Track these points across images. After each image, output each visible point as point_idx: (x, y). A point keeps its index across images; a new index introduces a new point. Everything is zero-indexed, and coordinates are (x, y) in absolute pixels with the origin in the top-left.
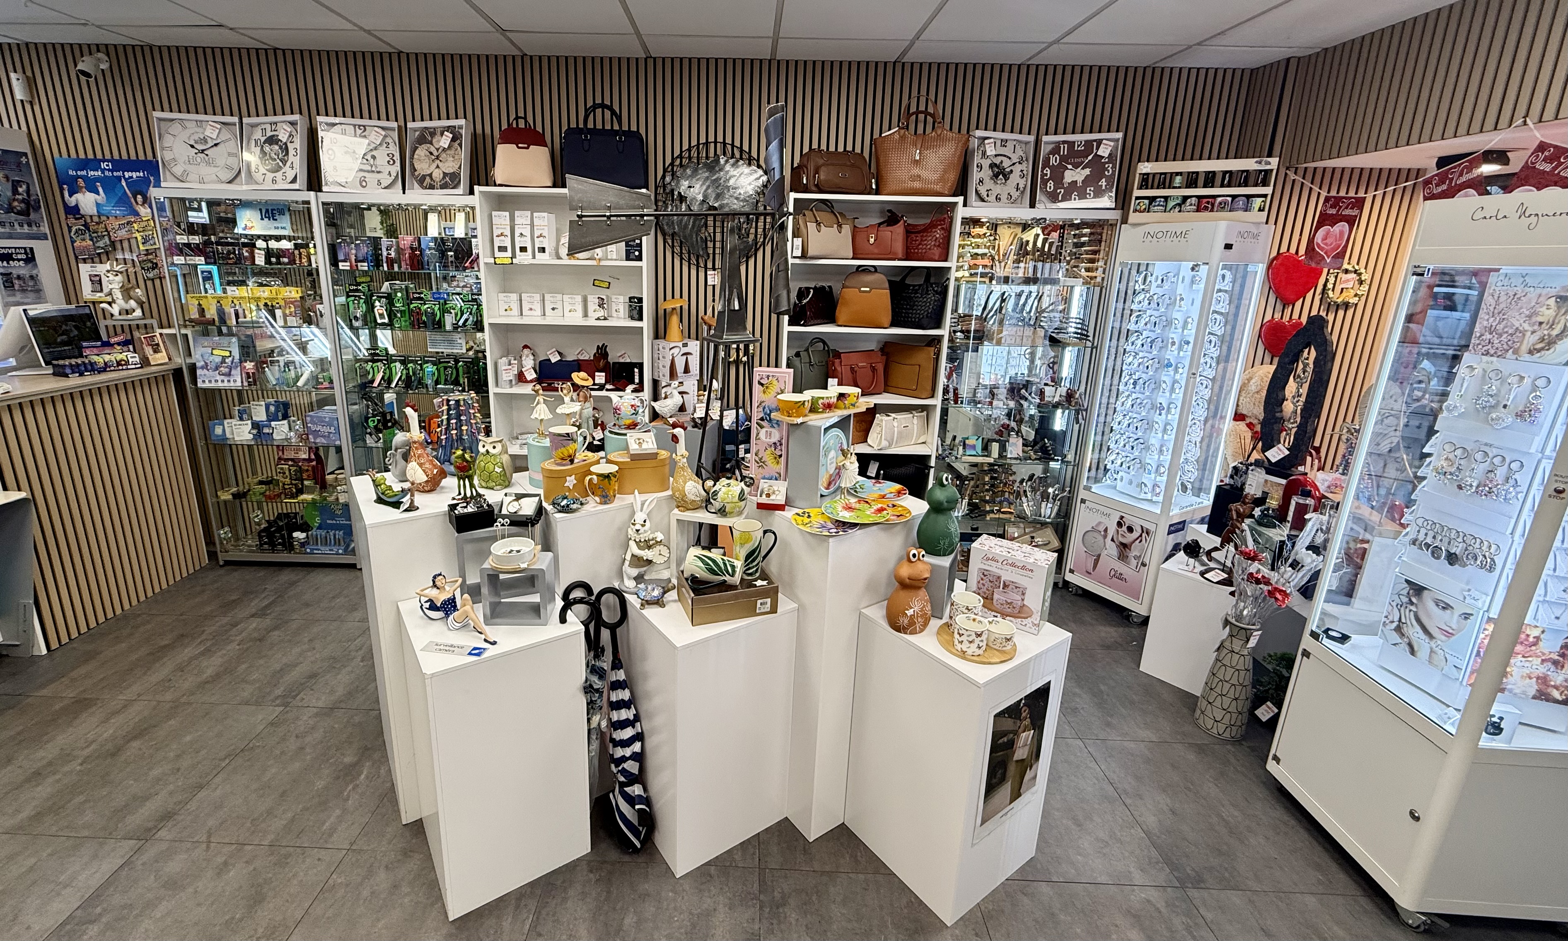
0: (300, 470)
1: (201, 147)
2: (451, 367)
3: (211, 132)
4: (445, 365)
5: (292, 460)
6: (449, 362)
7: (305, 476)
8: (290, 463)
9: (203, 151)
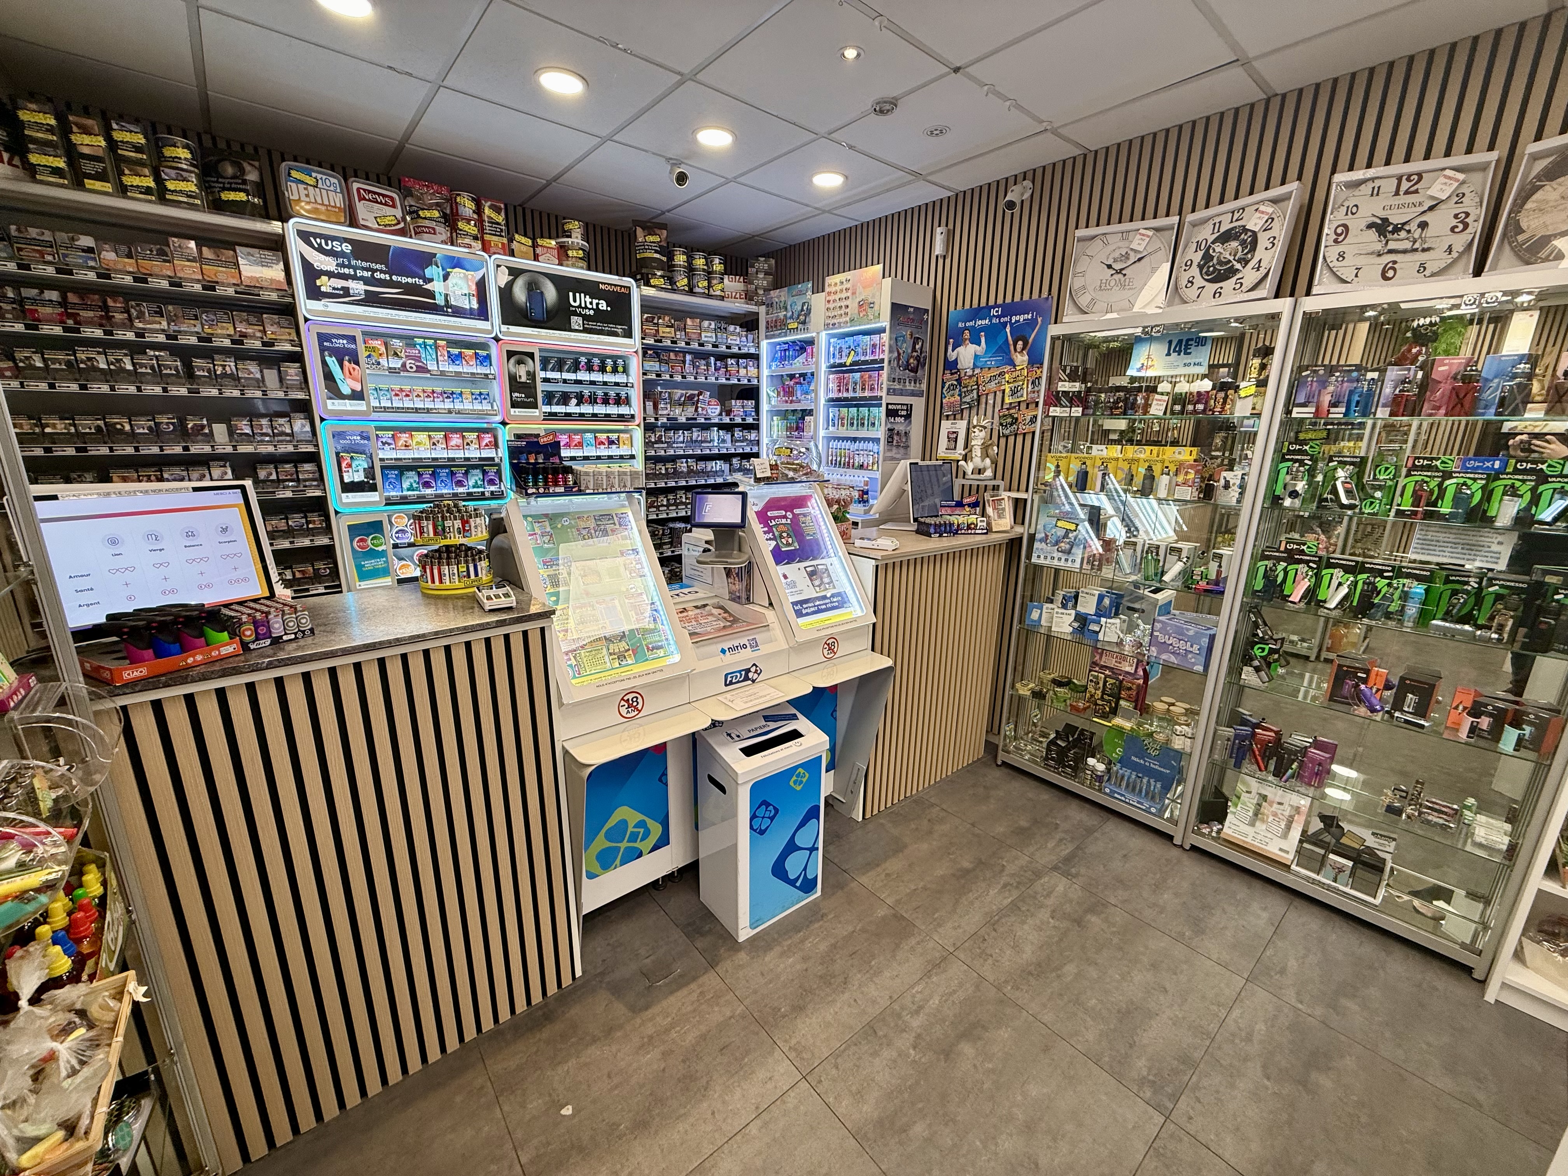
0: (1120, 686)
1: (1117, 266)
2: (1467, 592)
3: (1138, 244)
4: (1457, 587)
5: (1111, 669)
6: (1467, 583)
7: (1123, 694)
8: (1107, 672)
9: (1119, 272)
